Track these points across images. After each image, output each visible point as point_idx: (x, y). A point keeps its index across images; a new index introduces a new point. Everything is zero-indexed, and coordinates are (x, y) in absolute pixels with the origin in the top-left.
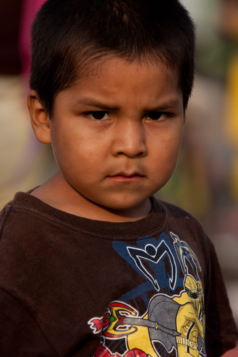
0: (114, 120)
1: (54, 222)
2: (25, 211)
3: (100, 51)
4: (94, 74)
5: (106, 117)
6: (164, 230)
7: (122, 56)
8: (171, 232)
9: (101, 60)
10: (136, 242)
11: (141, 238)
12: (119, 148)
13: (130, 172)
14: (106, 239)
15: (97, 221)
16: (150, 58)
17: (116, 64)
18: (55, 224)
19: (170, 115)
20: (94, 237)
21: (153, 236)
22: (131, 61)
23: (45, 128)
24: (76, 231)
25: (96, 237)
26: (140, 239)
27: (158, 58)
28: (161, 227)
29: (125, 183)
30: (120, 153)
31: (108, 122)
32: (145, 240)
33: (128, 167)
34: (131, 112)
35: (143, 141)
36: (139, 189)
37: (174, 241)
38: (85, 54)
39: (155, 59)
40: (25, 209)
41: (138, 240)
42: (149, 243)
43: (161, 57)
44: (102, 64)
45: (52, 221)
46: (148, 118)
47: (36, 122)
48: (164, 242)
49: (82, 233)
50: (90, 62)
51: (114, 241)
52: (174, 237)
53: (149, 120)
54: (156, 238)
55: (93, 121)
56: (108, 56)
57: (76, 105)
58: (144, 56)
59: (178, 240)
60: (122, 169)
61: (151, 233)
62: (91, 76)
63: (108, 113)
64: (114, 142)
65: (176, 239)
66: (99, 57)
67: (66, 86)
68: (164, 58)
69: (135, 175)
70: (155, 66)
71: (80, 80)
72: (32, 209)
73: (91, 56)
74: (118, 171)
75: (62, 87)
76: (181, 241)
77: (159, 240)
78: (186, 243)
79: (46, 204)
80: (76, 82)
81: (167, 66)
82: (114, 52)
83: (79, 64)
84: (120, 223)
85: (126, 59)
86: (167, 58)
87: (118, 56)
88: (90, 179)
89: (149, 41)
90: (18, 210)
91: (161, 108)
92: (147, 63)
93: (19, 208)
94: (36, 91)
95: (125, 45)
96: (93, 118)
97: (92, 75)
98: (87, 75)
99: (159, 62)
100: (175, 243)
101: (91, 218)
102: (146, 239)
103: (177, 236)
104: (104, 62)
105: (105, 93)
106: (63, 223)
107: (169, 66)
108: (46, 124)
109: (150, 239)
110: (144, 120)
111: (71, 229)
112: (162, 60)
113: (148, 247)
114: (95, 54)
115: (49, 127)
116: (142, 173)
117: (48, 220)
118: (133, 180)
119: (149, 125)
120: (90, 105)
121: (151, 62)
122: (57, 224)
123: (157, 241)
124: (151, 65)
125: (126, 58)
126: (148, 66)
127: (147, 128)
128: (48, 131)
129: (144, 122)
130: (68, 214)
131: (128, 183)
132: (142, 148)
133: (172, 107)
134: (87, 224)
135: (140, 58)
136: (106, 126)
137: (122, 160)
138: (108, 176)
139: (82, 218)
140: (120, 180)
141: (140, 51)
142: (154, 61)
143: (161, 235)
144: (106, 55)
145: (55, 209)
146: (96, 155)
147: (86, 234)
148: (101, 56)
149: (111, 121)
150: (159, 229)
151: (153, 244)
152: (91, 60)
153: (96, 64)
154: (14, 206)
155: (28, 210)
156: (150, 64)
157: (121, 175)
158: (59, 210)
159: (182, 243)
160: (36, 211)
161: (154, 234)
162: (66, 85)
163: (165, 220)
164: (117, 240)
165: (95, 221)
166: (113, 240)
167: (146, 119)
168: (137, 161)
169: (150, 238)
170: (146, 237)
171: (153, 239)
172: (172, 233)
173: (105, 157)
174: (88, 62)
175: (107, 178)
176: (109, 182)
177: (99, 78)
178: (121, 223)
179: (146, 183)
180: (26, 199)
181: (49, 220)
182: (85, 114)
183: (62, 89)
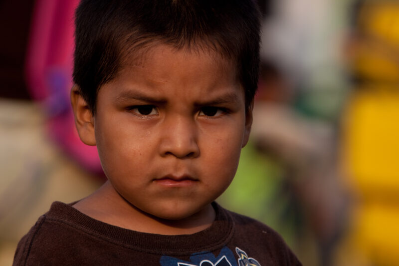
0: (162, 115)
1: (92, 235)
2: (58, 222)
3: (145, 37)
4: (138, 63)
5: (154, 112)
6: (226, 245)
7: (169, 42)
8: (237, 248)
9: (145, 47)
10: (189, 258)
11: (196, 253)
12: (167, 147)
13: (179, 174)
14: (153, 254)
15: (144, 233)
16: (202, 45)
17: (162, 52)
18: (92, 237)
19: (227, 111)
20: (138, 251)
21: (212, 251)
22: (180, 48)
23: (90, 127)
24: (117, 245)
25: (141, 252)
26: (194, 254)
27: (211, 45)
28: (223, 241)
29: (173, 188)
30: (168, 153)
31: (155, 117)
32: (201, 256)
33: (176, 169)
34: (180, 106)
35: (195, 140)
36: (191, 195)
37: (239, 258)
38: (128, 40)
39: (207, 47)
40: (58, 221)
41: (193, 255)
42: (206, 259)
43: (214, 45)
44: (147, 52)
45: (89, 234)
46: (202, 114)
47: (80, 121)
48: (226, 258)
49: (124, 247)
50: (133, 49)
51: (163, 257)
52: (240, 253)
53: (202, 116)
54: (216, 254)
55: (138, 117)
56: (154, 43)
57: (118, 99)
58: (195, 42)
59: (245, 257)
60: (170, 171)
61: (209, 248)
62: (134, 66)
63: (155, 107)
64: (161, 141)
65: (243, 255)
66: (144, 43)
67: (109, 78)
68: (218, 46)
69: (186, 178)
70: (207, 55)
71: (123, 70)
72: (66, 221)
73: (135, 42)
74: (165, 174)
75: (105, 79)
76: (249, 258)
77: (218, 256)
78: (256, 261)
79: (84, 215)
80: (120, 72)
81: (222, 54)
82: (160, 37)
83: (122, 52)
84: (172, 236)
85: (174, 46)
86: (221, 46)
87: (165, 43)
88: (135, 183)
89: (201, 26)
90: (50, 221)
91: (215, 102)
92: (198, 51)
93: (52, 220)
94: (78, 85)
95: (172, 30)
96: (138, 113)
97: (136, 64)
98: (130, 65)
99: (213, 50)
100: (240, 261)
101: (137, 230)
102: (202, 254)
103: (245, 253)
104: (149, 49)
105: (151, 85)
106: (101, 236)
107: (223, 56)
108: (91, 123)
109: (206, 255)
110: (196, 116)
111: (111, 243)
112: (216, 48)
113: (204, 263)
114: (140, 40)
115: (93, 126)
116: (194, 177)
117: (84, 233)
118: (183, 184)
119: (203, 122)
120: (134, 98)
121: (202, 49)
122: (94, 238)
123: (216, 257)
124: (203, 54)
125: (173, 44)
126: (199, 54)
127: (200, 126)
128: (93, 130)
129: (197, 118)
130: (110, 226)
131: (178, 188)
132: (194, 148)
133: (227, 102)
134: (132, 237)
135: (189, 45)
136: (153, 122)
137: (171, 160)
138: (155, 180)
139: (126, 230)
140: (169, 184)
141: (190, 37)
142: (206, 49)
143: (222, 250)
144: (151, 41)
145: (94, 221)
146: (141, 154)
147: (129, 248)
148: (146, 43)
149: (159, 117)
150: (220, 243)
151: (210, 260)
152: (135, 47)
153: (140, 51)
154: (47, 218)
155: (62, 222)
156: (201, 52)
157: (169, 178)
158: (99, 221)
159: (250, 260)
160: (70, 222)
161: (213, 248)
162: (109, 76)
163: (230, 233)
164: (166, 255)
165: (142, 233)
166: (161, 255)
167: (199, 115)
168: (187, 161)
169: (207, 253)
170: (203, 252)
171: (211, 254)
172: (239, 249)
173: (152, 157)
174: (132, 49)
175: (154, 182)
176: (155, 187)
177: (143, 67)
178: (174, 236)
179: (200, 189)
180: (61, 209)
181: (86, 233)
182: (130, 109)
183: (105, 81)
